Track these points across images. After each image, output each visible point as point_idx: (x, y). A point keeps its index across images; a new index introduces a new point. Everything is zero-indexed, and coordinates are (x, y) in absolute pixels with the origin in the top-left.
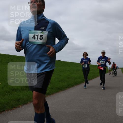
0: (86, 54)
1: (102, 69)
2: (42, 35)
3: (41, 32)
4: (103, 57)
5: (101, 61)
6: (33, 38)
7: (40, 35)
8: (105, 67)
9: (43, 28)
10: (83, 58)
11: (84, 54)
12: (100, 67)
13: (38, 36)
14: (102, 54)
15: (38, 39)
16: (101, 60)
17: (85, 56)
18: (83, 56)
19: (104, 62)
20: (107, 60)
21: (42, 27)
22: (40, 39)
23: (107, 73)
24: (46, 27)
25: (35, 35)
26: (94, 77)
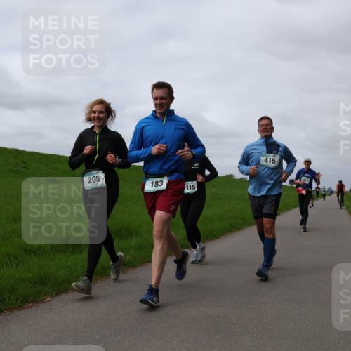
1: (304, 192)
4: (306, 170)
5: (302, 178)
8: (310, 189)
12: (300, 188)
14: (305, 165)
16: (303, 175)
19: (309, 179)
20: (314, 176)
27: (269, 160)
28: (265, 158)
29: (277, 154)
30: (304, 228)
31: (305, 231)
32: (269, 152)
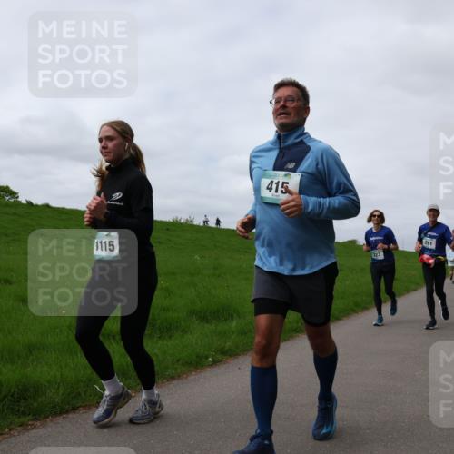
0: (378, 218)
2: (287, 183)
3: (286, 175)
4: (430, 224)
5: (424, 240)
6: (268, 188)
7: (284, 183)
8: (441, 257)
9: (291, 165)
10: (371, 229)
13: (277, 183)
14: (430, 216)
15: (276, 191)
16: (426, 235)
17: (375, 222)
18: (369, 221)
19: (434, 242)
21: (291, 161)
22: (282, 191)
24: (299, 161)
25: (272, 182)
27: (274, 186)
28: (268, 181)
29: (294, 170)
32: (279, 166)
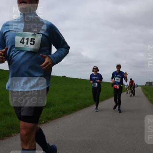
0: (96, 69)
1: (118, 87)
2: (34, 39)
3: (33, 35)
4: (117, 72)
6: (21, 42)
8: (121, 85)
10: (93, 73)
11: (94, 68)
12: (115, 85)
13: (28, 39)
14: (117, 68)
15: (27, 44)
16: (116, 77)
17: (95, 71)
18: (93, 71)
22: (31, 44)
23: (124, 92)
26: (107, 98)
30: (119, 110)
31: (120, 112)
